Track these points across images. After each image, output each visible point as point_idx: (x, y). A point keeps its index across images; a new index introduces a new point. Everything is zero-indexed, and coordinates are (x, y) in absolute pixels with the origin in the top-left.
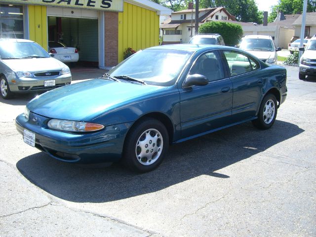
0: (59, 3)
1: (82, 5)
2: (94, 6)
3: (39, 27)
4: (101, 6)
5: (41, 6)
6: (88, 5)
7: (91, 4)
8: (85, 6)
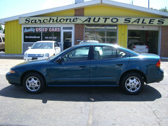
0: (132, 23)
1: (146, 23)
2: (153, 23)
3: (123, 35)
4: (157, 23)
5: (125, 25)
6: (149, 23)
7: (151, 22)
8: (148, 24)
